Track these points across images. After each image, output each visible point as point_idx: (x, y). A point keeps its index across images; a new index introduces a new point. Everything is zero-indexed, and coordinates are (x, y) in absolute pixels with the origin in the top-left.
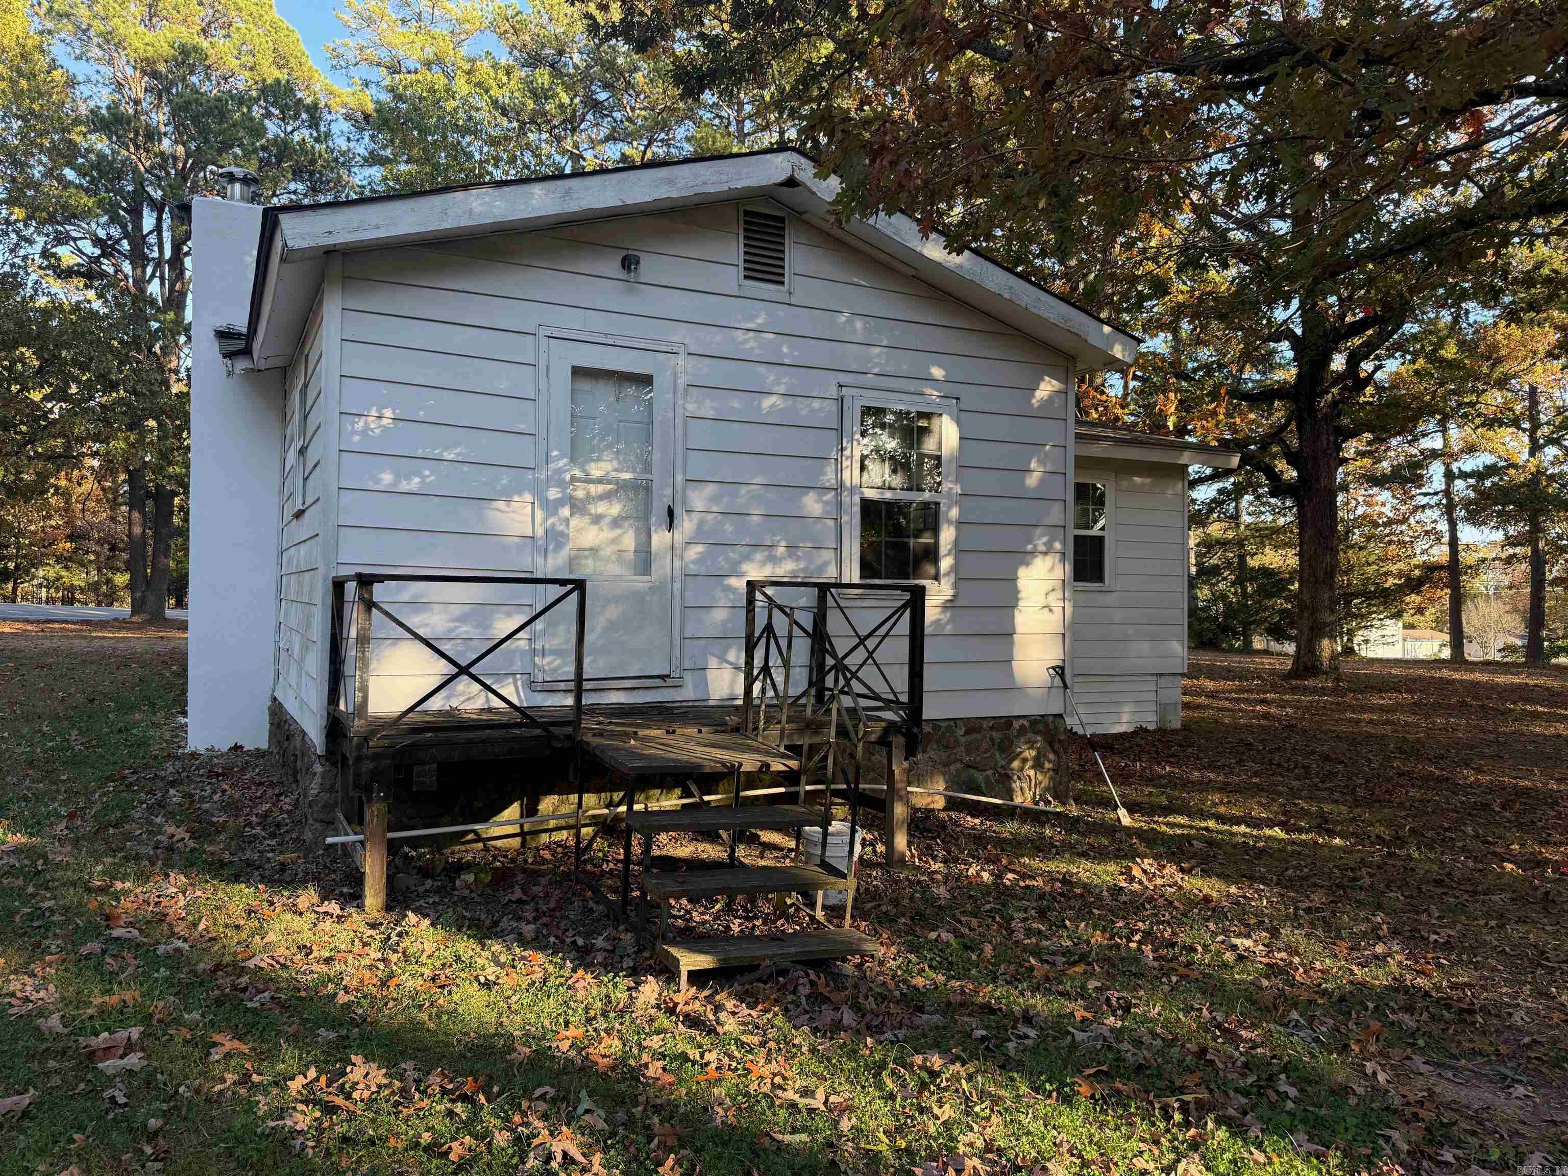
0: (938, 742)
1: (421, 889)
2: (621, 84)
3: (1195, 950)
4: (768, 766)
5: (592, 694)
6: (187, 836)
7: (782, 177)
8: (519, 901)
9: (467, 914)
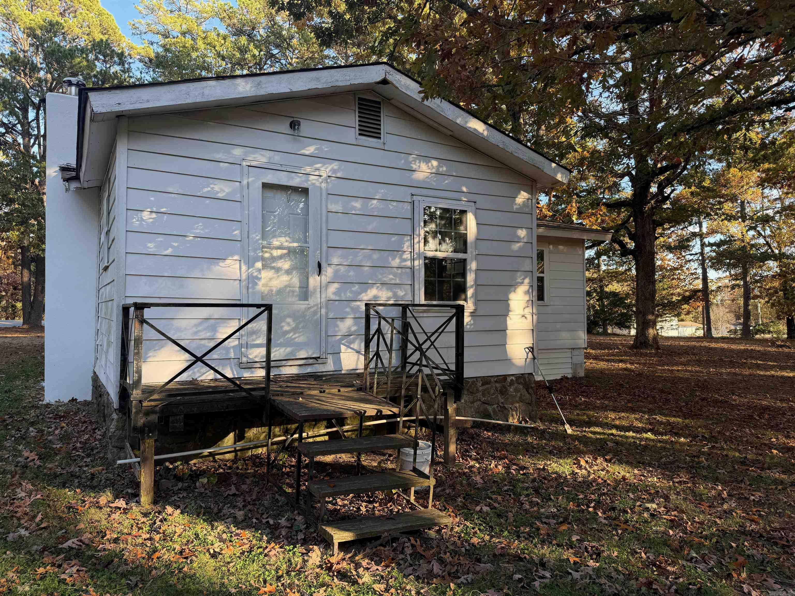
0: (468, 390)
1: (176, 488)
2: (285, 45)
3: (627, 513)
4: (381, 412)
5: (276, 369)
6: (36, 457)
7: (379, 79)
8: (234, 495)
9: (203, 505)
